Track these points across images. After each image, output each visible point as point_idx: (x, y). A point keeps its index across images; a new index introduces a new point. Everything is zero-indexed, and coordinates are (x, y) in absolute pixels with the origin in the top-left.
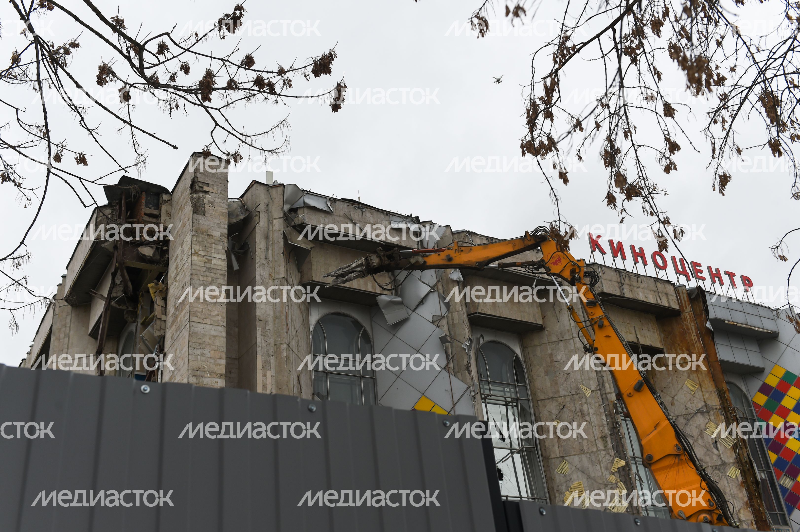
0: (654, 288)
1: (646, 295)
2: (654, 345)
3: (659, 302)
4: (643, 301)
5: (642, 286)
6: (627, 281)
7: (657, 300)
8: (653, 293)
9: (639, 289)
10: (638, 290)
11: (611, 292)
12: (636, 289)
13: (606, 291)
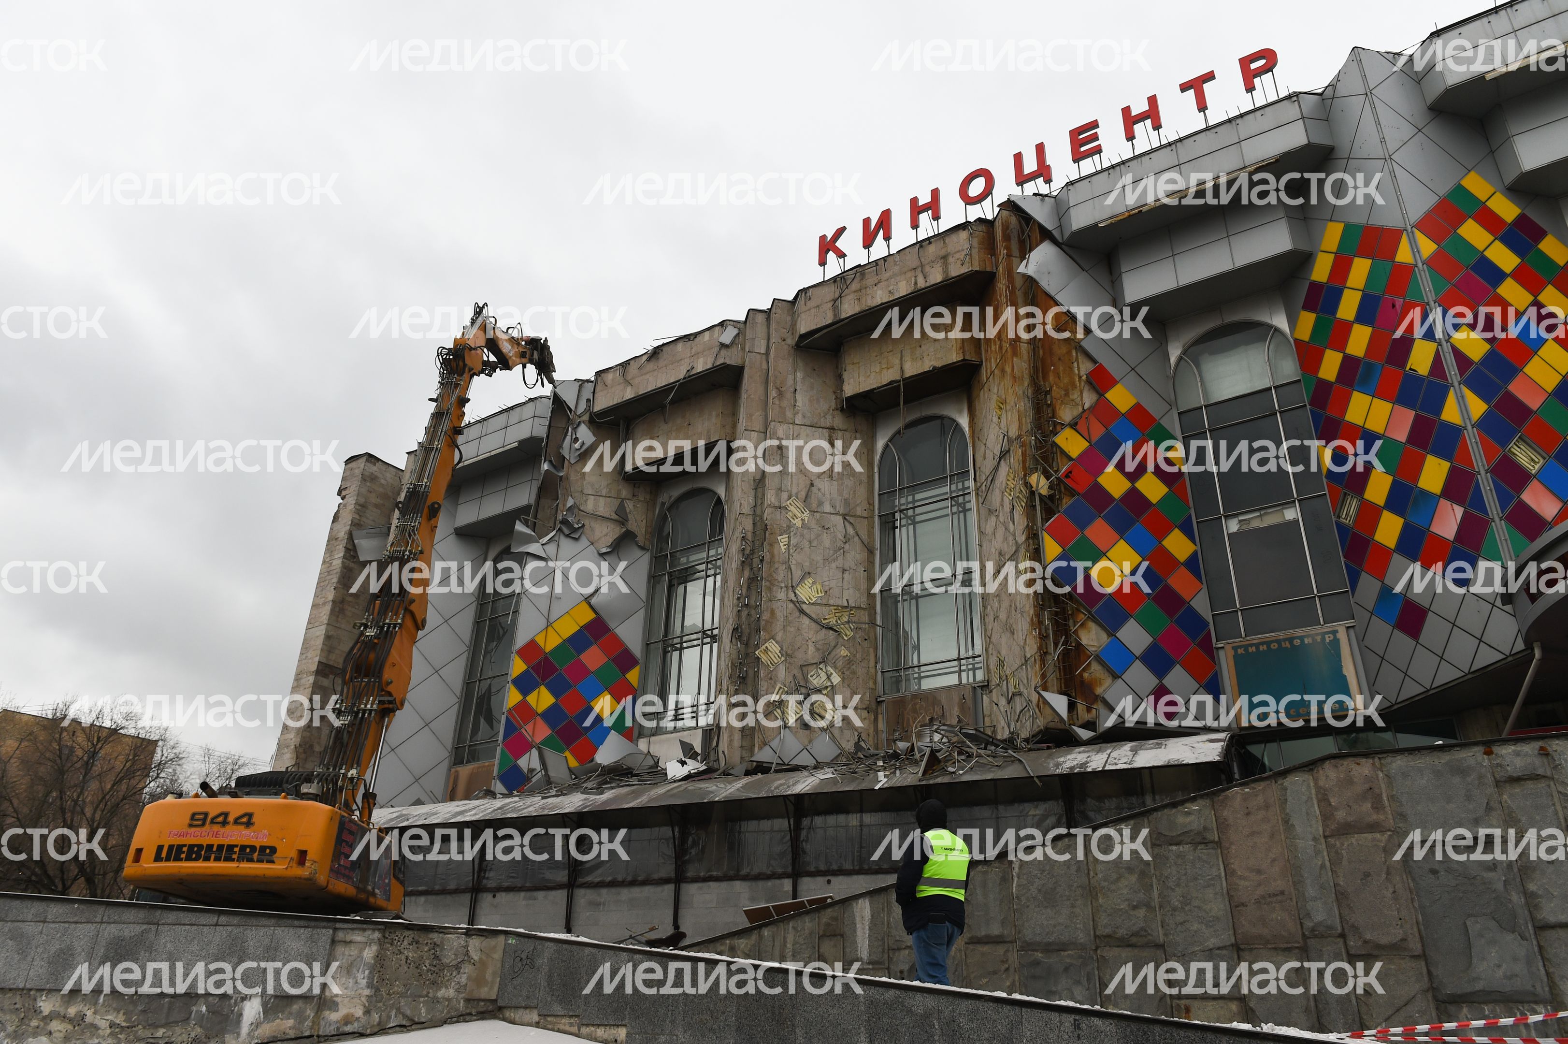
0: (916, 263)
1: (891, 288)
2: (939, 364)
3: (922, 284)
4: (882, 304)
5: (888, 274)
6: (855, 286)
7: (916, 283)
8: (909, 274)
9: (879, 285)
10: (876, 288)
11: (814, 327)
12: (869, 291)
13: (803, 331)
